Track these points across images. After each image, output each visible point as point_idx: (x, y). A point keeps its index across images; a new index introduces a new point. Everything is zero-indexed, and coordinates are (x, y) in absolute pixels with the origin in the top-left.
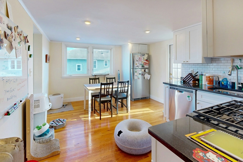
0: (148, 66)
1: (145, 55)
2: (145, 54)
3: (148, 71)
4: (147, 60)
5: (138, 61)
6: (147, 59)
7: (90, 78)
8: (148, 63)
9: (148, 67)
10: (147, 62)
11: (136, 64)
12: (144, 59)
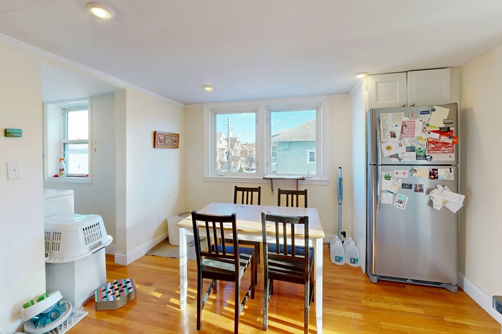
0: (453, 155)
1: (434, 110)
2: (435, 107)
3: (449, 176)
4: (443, 132)
5: (398, 135)
6: (443, 126)
7: (236, 187)
8: (450, 141)
9: (453, 159)
10: (445, 139)
11: (388, 148)
12: (428, 129)
